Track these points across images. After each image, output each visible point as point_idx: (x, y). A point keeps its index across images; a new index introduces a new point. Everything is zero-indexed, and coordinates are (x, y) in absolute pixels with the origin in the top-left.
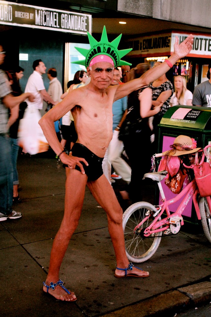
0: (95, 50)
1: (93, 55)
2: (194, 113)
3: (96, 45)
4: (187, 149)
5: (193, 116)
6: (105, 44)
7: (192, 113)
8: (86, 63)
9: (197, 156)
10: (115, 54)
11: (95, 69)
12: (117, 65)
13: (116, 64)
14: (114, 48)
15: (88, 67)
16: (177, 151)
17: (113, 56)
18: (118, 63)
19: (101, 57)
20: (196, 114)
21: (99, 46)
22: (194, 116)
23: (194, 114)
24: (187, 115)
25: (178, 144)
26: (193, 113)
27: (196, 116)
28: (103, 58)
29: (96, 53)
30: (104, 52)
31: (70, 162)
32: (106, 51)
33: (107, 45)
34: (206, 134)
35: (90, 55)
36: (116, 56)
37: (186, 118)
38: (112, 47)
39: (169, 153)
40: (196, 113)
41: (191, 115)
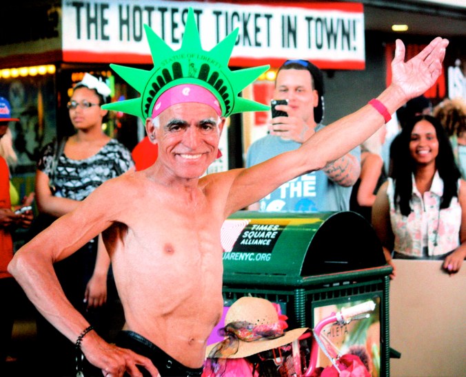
0: (166, 72)
1: (162, 84)
2: (262, 232)
3: (171, 60)
4: (269, 335)
5: (259, 239)
6: (192, 56)
7: (255, 231)
8: (145, 108)
9: (296, 351)
10: (221, 82)
11: (169, 123)
12: (230, 110)
13: (228, 108)
14: (218, 66)
15: (148, 119)
16: (241, 342)
17: (217, 87)
18: (231, 105)
19: (182, 89)
20: (268, 235)
21: (177, 61)
22: (261, 238)
23: (263, 235)
24: (240, 239)
25: (241, 325)
26: (259, 231)
27: (267, 239)
28: (189, 93)
29: (169, 79)
30: (191, 76)
31: (107, 363)
32: (197, 75)
33: (200, 57)
34: (307, 287)
35: (154, 85)
36: (225, 88)
37: (238, 247)
38: (212, 62)
39: (219, 351)
40: (266, 232)
41: (253, 238)
